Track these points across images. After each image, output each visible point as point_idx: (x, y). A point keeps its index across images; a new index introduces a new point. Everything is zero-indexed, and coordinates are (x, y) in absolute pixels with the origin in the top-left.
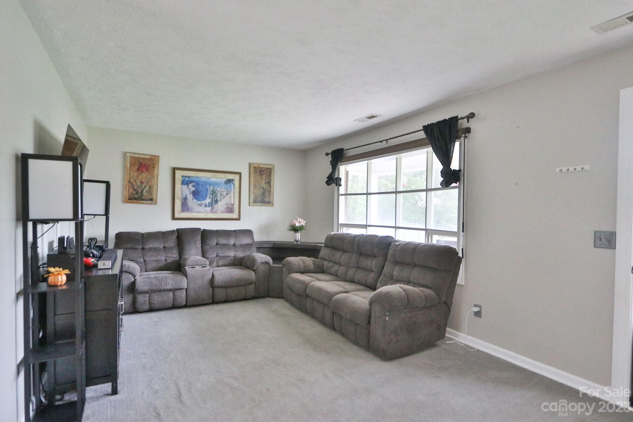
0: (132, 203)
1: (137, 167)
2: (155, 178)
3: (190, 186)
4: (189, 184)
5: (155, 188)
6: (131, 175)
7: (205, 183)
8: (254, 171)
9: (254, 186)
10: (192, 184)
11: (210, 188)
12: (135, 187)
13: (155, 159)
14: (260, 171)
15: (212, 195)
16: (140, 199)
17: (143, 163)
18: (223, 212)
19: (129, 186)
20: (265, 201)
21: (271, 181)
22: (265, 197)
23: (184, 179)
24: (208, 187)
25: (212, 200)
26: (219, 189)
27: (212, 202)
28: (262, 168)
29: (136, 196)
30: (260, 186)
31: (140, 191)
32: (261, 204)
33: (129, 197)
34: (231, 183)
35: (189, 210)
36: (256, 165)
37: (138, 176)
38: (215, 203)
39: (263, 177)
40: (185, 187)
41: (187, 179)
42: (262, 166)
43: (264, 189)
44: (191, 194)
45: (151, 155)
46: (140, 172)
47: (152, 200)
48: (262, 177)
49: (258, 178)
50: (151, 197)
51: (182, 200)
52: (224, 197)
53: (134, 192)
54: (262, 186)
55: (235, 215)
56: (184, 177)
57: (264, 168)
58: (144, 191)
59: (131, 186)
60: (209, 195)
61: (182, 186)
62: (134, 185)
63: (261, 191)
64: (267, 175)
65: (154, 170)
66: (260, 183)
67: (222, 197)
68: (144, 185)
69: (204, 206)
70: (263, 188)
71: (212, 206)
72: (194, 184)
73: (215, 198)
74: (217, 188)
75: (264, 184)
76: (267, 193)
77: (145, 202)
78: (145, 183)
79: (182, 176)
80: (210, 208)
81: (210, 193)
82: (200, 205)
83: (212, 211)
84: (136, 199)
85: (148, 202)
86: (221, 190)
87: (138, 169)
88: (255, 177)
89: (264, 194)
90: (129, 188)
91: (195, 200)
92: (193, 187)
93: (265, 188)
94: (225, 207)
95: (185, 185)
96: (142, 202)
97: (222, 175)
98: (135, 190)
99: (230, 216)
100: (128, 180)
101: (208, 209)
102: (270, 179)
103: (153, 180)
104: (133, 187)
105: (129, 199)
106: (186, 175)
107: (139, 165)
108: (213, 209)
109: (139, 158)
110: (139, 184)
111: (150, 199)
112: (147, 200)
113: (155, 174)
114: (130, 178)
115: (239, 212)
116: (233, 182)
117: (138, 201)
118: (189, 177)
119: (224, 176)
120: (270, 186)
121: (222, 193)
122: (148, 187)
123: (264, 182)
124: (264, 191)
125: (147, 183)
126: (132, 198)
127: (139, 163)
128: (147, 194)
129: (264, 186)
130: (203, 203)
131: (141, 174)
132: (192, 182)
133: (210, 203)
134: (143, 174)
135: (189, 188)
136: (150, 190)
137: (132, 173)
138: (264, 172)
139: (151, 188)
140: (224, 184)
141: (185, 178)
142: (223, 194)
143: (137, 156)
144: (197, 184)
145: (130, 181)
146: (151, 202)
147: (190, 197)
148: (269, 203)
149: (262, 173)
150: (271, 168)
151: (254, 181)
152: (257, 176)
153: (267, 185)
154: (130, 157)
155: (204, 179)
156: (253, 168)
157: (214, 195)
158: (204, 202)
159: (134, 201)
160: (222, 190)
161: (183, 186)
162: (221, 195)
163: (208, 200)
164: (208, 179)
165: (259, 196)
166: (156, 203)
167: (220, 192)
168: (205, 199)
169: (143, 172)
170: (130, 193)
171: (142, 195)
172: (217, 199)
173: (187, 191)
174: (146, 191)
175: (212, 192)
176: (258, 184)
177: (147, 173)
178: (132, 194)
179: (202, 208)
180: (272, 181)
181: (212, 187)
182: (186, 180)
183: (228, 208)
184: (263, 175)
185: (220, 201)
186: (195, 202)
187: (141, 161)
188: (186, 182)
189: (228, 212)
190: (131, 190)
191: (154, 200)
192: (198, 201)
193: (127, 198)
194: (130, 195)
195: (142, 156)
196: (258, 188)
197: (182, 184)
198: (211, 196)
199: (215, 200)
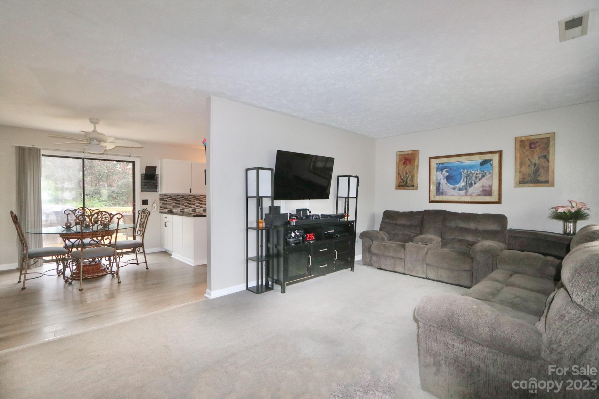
0: (400, 189)
1: (403, 162)
2: (416, 168)
3: (444, 172)
4: (443, 170)
5: (416, 176)
6: (400, 168)
7: (458, 168)
8: (520, 146)
9: (520, 164)
10: (446, 170)
11: (463, 172)
12: (402, 177)
13: (415, 153)
14: (530, 145)
15: (466, 178)
16: (405, 186)
17: (407, 158)
18: (479, 195)
19: (398, 177)
20: (538, 180)
21: (549, 154)
22: (539, 176)
23: (438, 166)
24: (462, 171)
25: (466, 183)
26: (473, 172)
27: (466, 185)
28: (534, 139)
29: (403, 184)
30: (531, 162)
31: (405, 179)
32: (532, 185)
33: (398, 185)
34: (489, 163)
35: (443, 194)
36: (523, 138)
37: (404, 168)
38: (469, 186)
39: (535, 151)
40: (439, 173)
41: (441, 165)
42: (533, 138)
43: (537, 165)
44: (445, 179)
45: (412, 151)
46: (405, 165)
47: (413, 186)
48: (533, 151)
49: (527, 153)
50: (413, 184)
51: (436, 185)
52: (480, 180)
53: (402, 181)
54: (533, 161)
55: (494, 199)
56: (438, 165)
57: (537, 139)
58: (408, 180)
59: (399, 177)
60: (462, 179)
61: (436, 173)
62: (401, 176)
63: (533, 168)
64: (541, 147)
65: (415, 162)
66: (532, 160)
67: (478, 180)
68: (408, 175)
69: (458, 190)
70: (535, 165)
71: (466, 189)
72: (448, 169)
73: (469, 181)
74: (471, 171)
75: (538, 159)
76: (541, 170)
77: (408, 188)
78: (409, 173)
79: (437, 164)
80: (464, 191)
81: (464, 176)
82: (454, 189)
83: (466, 195)
84: (403, 186)
85: (411, 188)
86: (476, 173)
87: (404, 164)
88: (522, 153)
89: (536, 172)
90: (398, 178)
91: (448, 185)
92: (446, 172)
93: (539, 164)
94: (481, 189)
95: (439, 171)
96: (406, 188)
97: (477, 157)
98: (402, 179)
99: (487, 199)
100: (398, 172)
101: (463, 192)
102: (546, 152)
103: (414, 170)
104: (401, 177)
105: (398, 187)
106: (440, 162)
107: (405, 160)
108: (466, 192)
109: (404, 154)
110: (404, 174)
111: (412, 185)
112: (410, 187)
113: (416, 165)
114: (399, 171)
115: (500, 195)
116: (491, 162)
117: (404, 188)
118: (442, 164)
119: (480, 157)
120: (548, 161)
121: (478, 175)
122: (411, 176)
123: (536, 157)
124: (536, 169)
125: (410, 173)
126: (400, 186)
127: (404, 159)
128: (410, 181)
129: (537, 162)
130: (456, 187)
131: (406, 166)
132: (445, 168)
133: (464, 187)
134: (407, 166)
135: (443, 174)
136: (412, 178)
137: (400, 167)
138: (537, 144)
139: (413, 177)
140: (479, 165)
141: (440, 164)
142: (479, 177)
143: (403, 153)
144: (449, 169)
145: (399, 172)
146: (413, 188)
147: (443, 182)
148: (547, 182)
149: (533, 146)
150: (549, 138)
151: (520, 158)
152: (524, 151)
153: (543, 160)
154: (399, 155)
155: (457, 164)
156: (519, 142)
157: (468, 178)
158: (458, 186)
159: (401, 188)
160: (478, 173)
161: (438, 173)
162: (476, 178)
163: (462, 184)
164: (462, 163)
165: (529, 174)
166: (416, 189)
167: (475, 175)
168: (457, 183)
169: (407, 165)
170: (399, 182)
171: (406, 183)
172: (471, 182)
173: (441, 177)
174: (409, 180)
175: (466, 176)
176: (528, 161)
177: (410, 165)
178: (400, 182)
179: (455, 192)
180: (551, 154)
181: (466, 171)
182: (440, 167)
183: (484, 191)
184: (535, 148)
185: (475, 184)
186: (448, 186)
187: (406, 156)
188: (440, 168)
189: (485, 195)
190: (400, 179)
191: (415, 186)
192: (452, 185)
193: (397, 187)
194: (399, 183)
195: (406, 153)
196: (527, 165)
197: (437, 171)
198: (465, 180)
199: (469, 183)
